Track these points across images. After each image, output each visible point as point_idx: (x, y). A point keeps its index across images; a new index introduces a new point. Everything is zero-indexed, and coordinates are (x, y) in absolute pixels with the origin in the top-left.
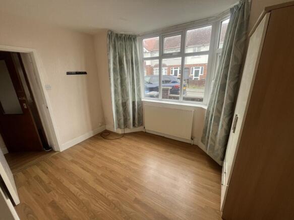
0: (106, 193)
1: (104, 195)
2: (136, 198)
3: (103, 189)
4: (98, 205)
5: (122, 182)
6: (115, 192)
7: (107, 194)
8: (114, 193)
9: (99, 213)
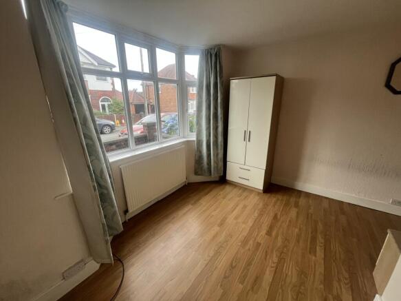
0: (271, 267)
1: (274, 269)
2: (267, 234)
3: (267, 272)
4: (290, 273)
5: (249, 249)
6: (266, 256)
7: (273, 265)
8: (268, 257)
9: (297, 268)
